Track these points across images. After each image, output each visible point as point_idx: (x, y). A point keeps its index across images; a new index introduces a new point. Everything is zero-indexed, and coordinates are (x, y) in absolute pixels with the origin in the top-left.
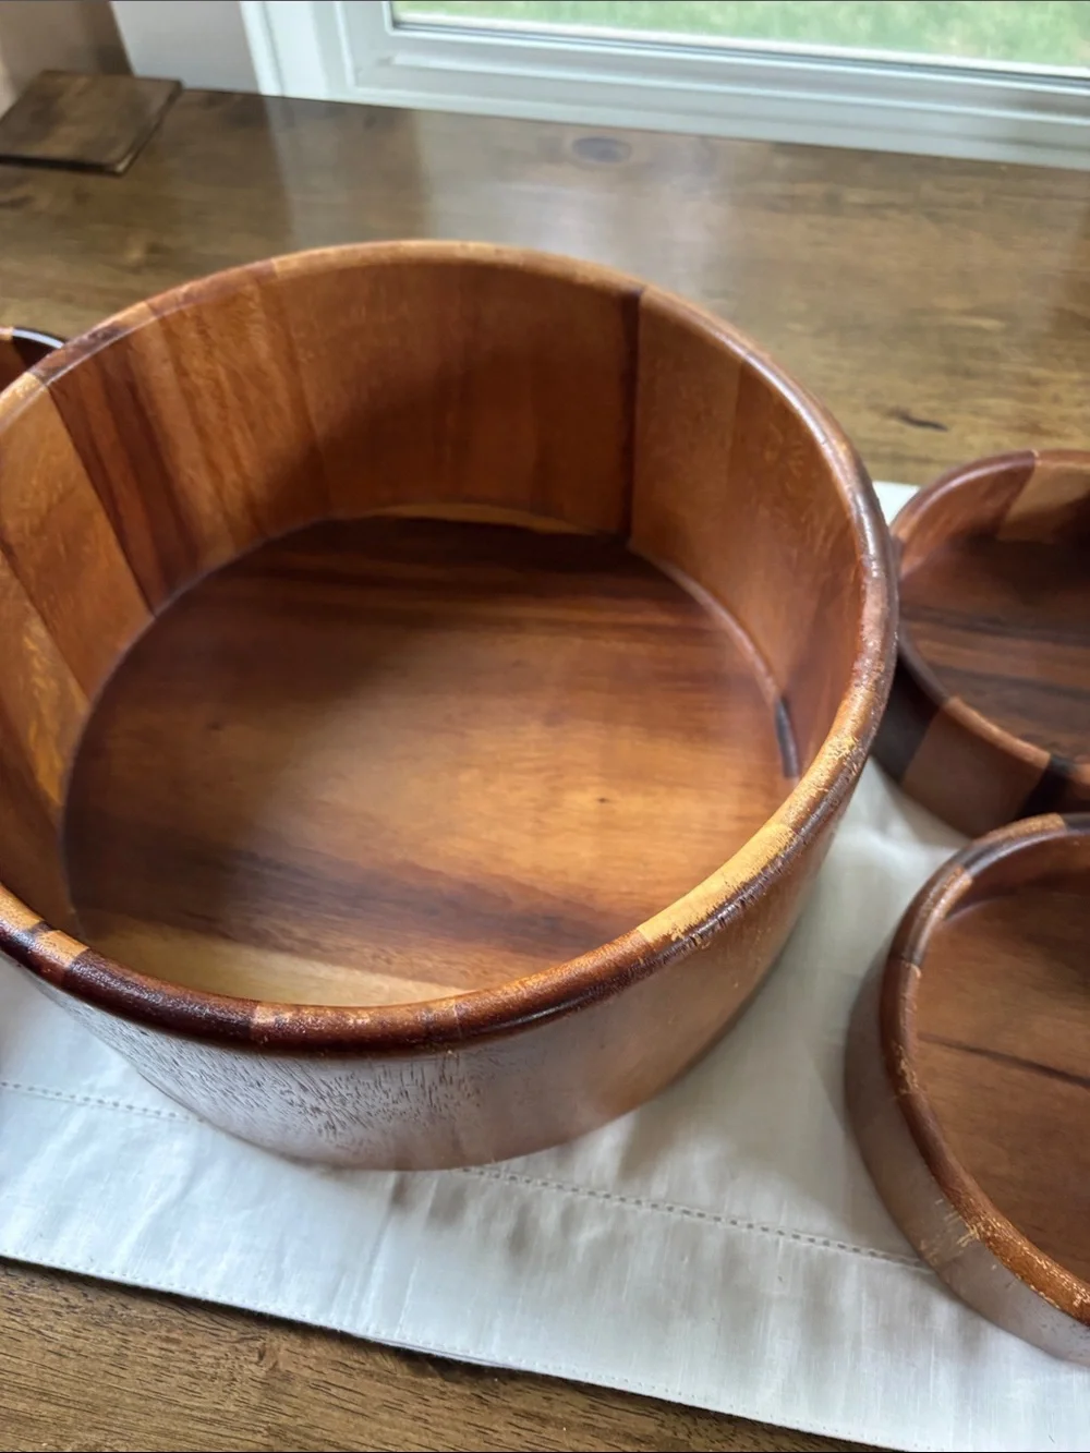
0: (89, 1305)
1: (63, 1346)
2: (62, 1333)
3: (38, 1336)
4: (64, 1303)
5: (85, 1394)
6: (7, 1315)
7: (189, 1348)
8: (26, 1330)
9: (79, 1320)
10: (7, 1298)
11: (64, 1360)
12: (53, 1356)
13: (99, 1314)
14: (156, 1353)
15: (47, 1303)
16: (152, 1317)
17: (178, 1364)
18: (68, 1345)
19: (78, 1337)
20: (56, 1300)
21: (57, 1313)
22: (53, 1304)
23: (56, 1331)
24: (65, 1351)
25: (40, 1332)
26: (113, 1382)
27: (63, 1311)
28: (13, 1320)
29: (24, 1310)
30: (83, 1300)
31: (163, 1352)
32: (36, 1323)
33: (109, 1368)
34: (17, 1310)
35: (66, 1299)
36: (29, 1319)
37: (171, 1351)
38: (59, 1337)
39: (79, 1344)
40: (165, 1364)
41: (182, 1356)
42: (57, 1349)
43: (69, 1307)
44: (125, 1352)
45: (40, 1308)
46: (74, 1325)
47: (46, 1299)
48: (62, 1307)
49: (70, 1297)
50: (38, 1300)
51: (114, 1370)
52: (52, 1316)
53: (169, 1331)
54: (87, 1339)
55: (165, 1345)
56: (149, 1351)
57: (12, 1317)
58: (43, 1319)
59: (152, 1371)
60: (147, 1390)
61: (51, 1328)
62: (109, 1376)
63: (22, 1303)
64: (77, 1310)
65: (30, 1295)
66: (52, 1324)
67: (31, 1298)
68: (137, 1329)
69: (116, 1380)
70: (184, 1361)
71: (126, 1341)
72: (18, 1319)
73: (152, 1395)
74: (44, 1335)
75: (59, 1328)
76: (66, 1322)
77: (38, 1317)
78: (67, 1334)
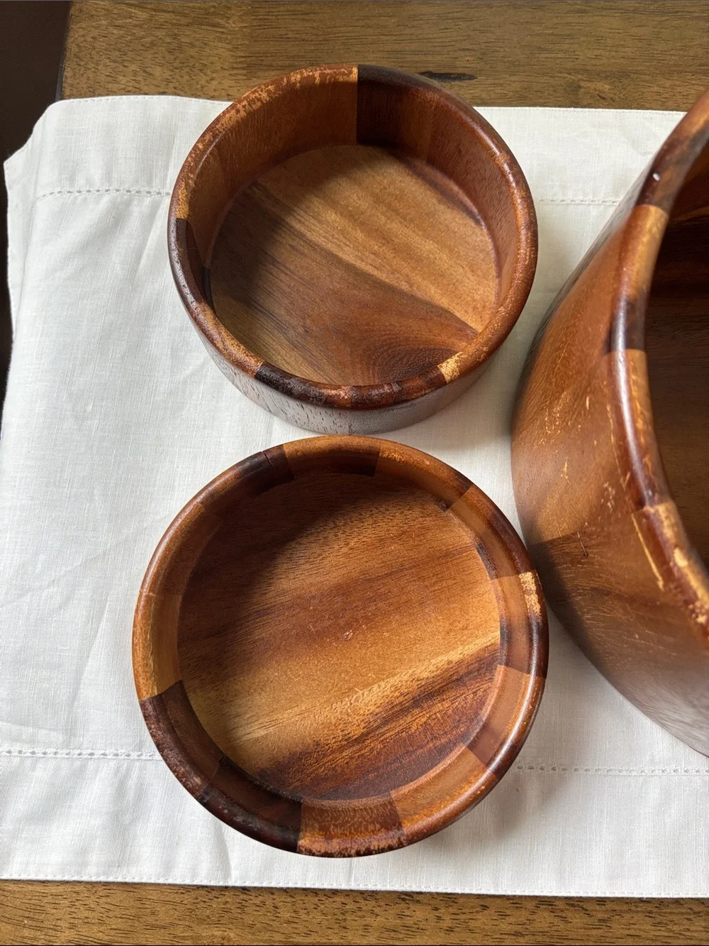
1: (702, 940)
2: (696, 931)
3: (681, 937)
4: (689, 911)
6: (653, 927)
8: (671, 934)
9: (705, 920)
10: (651, 917)
15: (678, 914)
18: (704, 938)
20: (684, 911)
21: (689, 919)
22: (682, 913)
23: (693, 931)
25: (681, 934)
27: (691, 917)
28: (660, 930)
29: (665, 922)
30: (702, 906)
32: (675, 928)
34: (659, 923)
36: (669, 927)
38: (695, 934)
43: (694, 913)
45: (675, 918)
46: (704, 924)
47: (675, 911)
48: (689, 914)
49: (693, 907)
50: (670, 913)
52: (686, 921)
57: (659, 928)
58: (680, 924)
64: (701, 914)
65: (664, 911)
66: (687, 927)
67: (665, 913)
72: (663, 929)
74: (684, 935)
75: (693, 928)
76: (696, 924)
77: (675, 924)
78: (701, 931)
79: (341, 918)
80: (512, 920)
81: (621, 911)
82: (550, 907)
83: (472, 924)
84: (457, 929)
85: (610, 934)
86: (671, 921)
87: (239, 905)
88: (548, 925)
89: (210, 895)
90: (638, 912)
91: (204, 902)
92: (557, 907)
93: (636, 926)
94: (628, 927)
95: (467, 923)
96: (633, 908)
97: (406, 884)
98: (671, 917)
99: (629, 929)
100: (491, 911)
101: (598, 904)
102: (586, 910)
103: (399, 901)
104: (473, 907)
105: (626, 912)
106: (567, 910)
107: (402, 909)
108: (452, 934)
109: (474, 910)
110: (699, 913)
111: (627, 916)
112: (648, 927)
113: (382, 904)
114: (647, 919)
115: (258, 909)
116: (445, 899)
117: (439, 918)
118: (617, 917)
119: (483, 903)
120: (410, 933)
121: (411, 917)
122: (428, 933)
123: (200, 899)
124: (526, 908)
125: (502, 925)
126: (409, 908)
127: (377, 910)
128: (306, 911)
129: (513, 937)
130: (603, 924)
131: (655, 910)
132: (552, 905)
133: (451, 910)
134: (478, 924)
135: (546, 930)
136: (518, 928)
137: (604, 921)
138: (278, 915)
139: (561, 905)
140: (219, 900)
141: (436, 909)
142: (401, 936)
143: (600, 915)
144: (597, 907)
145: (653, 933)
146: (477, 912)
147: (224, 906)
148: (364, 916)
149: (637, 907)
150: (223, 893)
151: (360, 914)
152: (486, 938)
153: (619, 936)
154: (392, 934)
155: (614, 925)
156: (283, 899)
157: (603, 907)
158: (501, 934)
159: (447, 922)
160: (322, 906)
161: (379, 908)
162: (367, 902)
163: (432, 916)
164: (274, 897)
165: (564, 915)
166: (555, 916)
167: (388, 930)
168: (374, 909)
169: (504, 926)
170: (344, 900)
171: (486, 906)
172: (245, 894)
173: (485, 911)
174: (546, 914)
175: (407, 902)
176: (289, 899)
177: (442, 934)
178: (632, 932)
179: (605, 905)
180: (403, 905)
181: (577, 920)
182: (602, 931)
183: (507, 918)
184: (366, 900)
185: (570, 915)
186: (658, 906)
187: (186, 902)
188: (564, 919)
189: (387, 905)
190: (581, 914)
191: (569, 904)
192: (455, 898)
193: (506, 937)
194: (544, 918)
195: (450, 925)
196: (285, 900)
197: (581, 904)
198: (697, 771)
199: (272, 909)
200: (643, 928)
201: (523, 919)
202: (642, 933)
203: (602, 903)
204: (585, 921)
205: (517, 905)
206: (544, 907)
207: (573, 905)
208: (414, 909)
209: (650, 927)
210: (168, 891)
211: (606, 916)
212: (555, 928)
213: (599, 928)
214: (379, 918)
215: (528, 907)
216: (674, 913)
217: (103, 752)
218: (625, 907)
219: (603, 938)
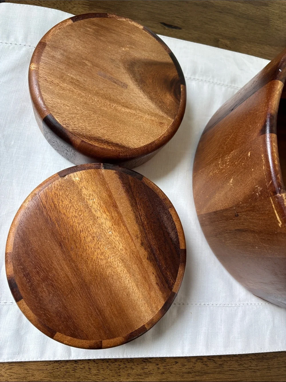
0: (257, 358)
1: (255, 369)
5: (264, 379)
6: (238, 366)
7: (283, 361)
8: (244, 368)
9: (256, 362)
10: (238, 362)
11: (257, 373)
12: (253, 373)
13: (260, 359)
14: (276, 364)
15: (247, 360)
16: (272, 356)
17: (282, 365)
18: (256, 369)
19: (258, 366)
20: (249, 359)
21: (251, 362)
22: (248, 360)
23: (252, 366)
24: (256, 371)
26: (269, 374)
28: (241, 367)
31: (278, 364)
32: (246, 366)
33: (267, 372)
34: (241, 364)
35: (251, 358)
36: (244, 365)
37: (279, 363)
38: (253, 368)
39: (258, 368)
40: (279, 366)
41: (282, 363)
42: (253, 371)
43: (253, 359)
44: (269, 366)
45: (246, 362)
46: (256, 363)
49: (252, 357)
50: (244, 360)
51: (268, 371)
52: (250, 363)
53: (278, 358)
54: (260, 366)
55: (278, 362)
56: (274, 364)
57: (240, 366)
59: (277, 369)
60: (277, 374)
61: (250, 366)
62: (268, 373)
63: (241, 362)
64: (255, 360)
65: (242, 359)
66: (250, 365)
67: (243, 360)
68: (270, 360)
69: (269, 373)
70: (283, 364)
71: (268, 364)
72: (242, 366)
73: (279, 374)
74: (249, 368)
75: (252, 365)
76: (253, 363)
77: (246, 364)
78: (255, 366)
79: (118, 372)
80: (187, 367)
81: (227, 360)
82: (201, 361)
83: (171, 370)
84: (165, 372)
85: (223, 370)
86: (245, 363)
87: (73, 369)
88: (200, 368)
89: (60, 365)
90: (233, 360)
91: (57, 368)
92: (204, 360)
93: (232, 366)
94: (229, 367)
95: (169, 369)
96: (232, 359)
97: (147, 355)
98: (244, 362)
99: (230, 367)
100: (179, 364)
101: (219, 358)
102: (215, 361)
103: (142, 362)
104: (172, 363)
105: (229, 361)
106: (208, 361)
107: (144, 365)
108: (164, 375)
109: (172, 364)
110: (254, 359)
111: (229, 362)
112: (236, 366)
113: (136, 364)
114: (237, 363)
115: (82, 370)
116: (161, 360)
117: (158, 368)
118: (226, 363)
119: (176, 361)
120: (147, 375)
121: (147, 369)
122: (153, 375)
123: (55, 367)
124: (192, 362)
125: (183, 369)
126: (146, 365)
127: (133, 367)
128: (103, 370)
129: (187, 374)
130: (221, 366)
131: (239, 359)
132: (202, 360)
133: (163, 365)
134: (174, 370)
135: (200, 370)
136: (189, 370)
137: (221, 365)
138: (90, 372)
139: (205, 359)
140: (64, 367)
141: (158, 365)
142: (143, 377)
143: (220, 363)
144: (219, 359)
145: (238, 368)
146: (174, 365)
147: (66, 370)
148: (128, 370)
149: (233, 358)
150: (66, 364)
151: (126, 369)
152: (177, 375)
153: (226, 371)
154: (139, 377)
155: (225, 366)
156: (93, 365)
157: (221, 359)
158: (183, 373)
159: (162, 370)
160: (110, 367)
161: (134, 366)
162: (129, 364)
163: (155, 368)
164: (89, 364)
165: (206, 364)
166: (203, 364)
167: (137, 375)
168: (132, 366)
169: (184, 370)
170: (119, 364)
171: (177, 362)
172: (76, 364)
173: (177, 364)
174: (200, 364)
175: (146, 362)
176: (96, 365)
177: (160, 375)
178: (231, 368)
179: (221, 358)
180: (144, 364)
181: (211, 365)
182: (220, 369)
183: (185, 366)
184: (129, 363)
185: (209, 363)
186: (240, 357)
187: (49, 369)
188: (206, 365)
189: (137, 364)
190: (213, 363)
191: (208, 359)
192: (165, 360)
193: (185, 374)
194: (199, 365)
195: (163, 371)
196: (94, 365)
197: (213, 358)
198: (255, 304)
199: (88, 370)
200: (234, 366)
201: (191, 366)
202: (234, 369)
203: (220, 358)
204: (214, 365)
205: (189, 361)
206: (199, 361)
207: (210, 359)
208: (148, 365)
209: (237, 366)
210: (41, 364)
211: (222, 363)
212: (203, 369)
213: (219, 368)
214: (134, 370)
215: (193, 361)
216: (246, 360)
217: (12, 301)
218: (229, 359)
219: (220, 372)
